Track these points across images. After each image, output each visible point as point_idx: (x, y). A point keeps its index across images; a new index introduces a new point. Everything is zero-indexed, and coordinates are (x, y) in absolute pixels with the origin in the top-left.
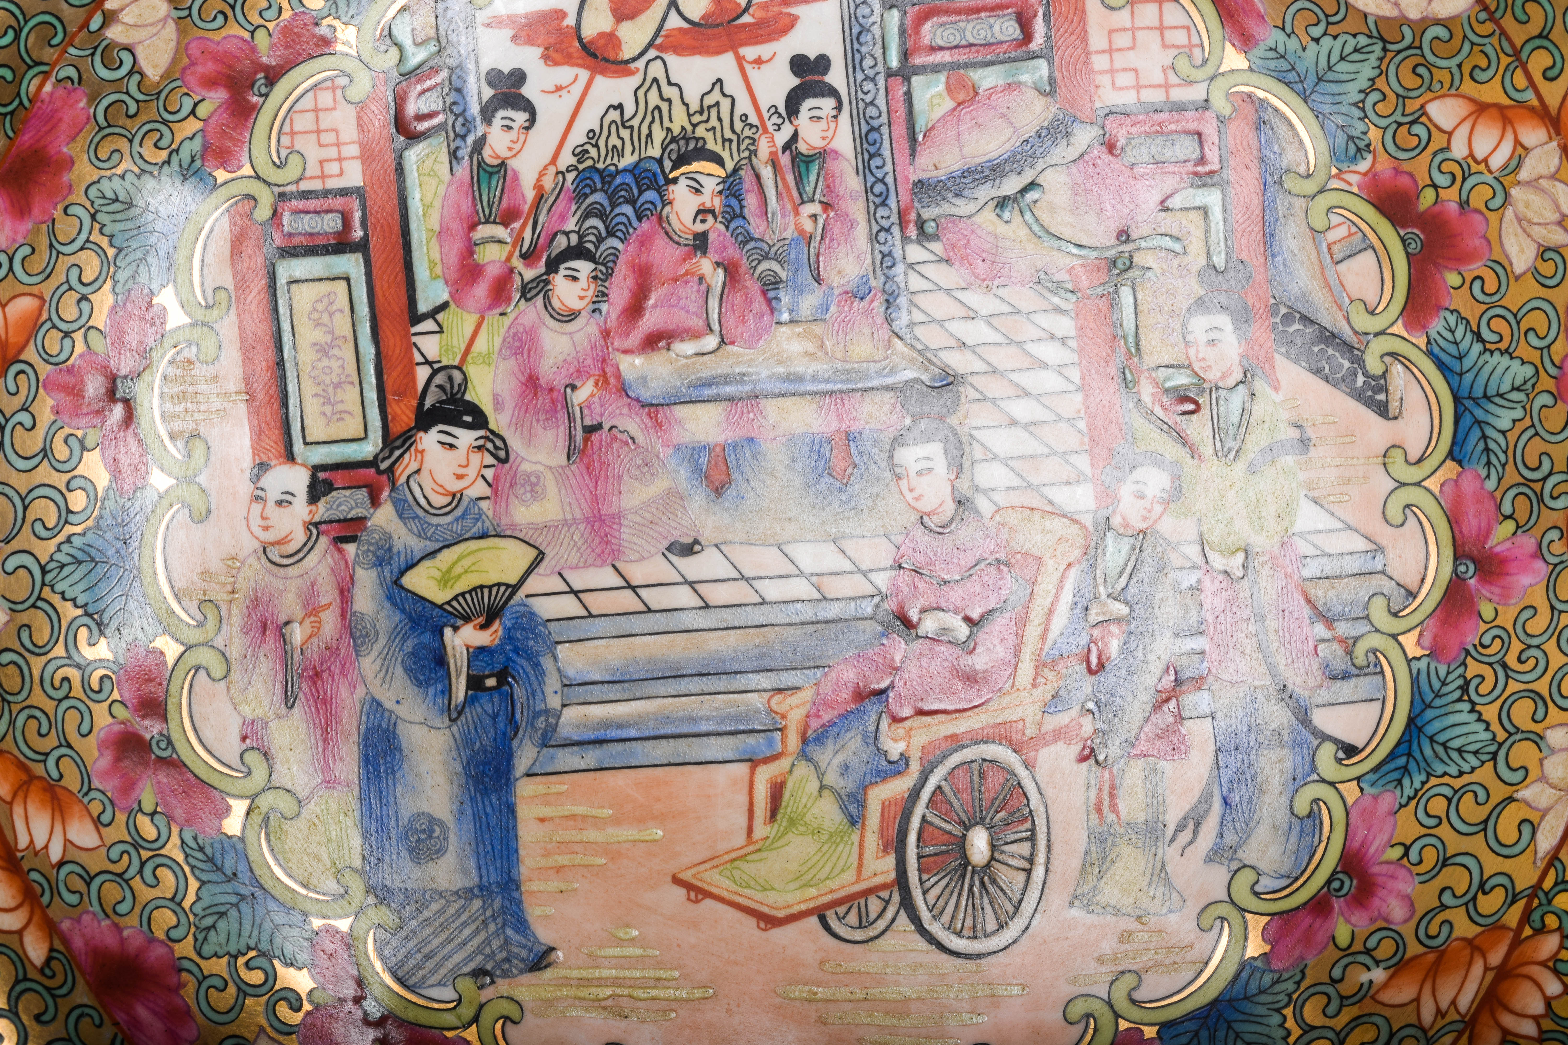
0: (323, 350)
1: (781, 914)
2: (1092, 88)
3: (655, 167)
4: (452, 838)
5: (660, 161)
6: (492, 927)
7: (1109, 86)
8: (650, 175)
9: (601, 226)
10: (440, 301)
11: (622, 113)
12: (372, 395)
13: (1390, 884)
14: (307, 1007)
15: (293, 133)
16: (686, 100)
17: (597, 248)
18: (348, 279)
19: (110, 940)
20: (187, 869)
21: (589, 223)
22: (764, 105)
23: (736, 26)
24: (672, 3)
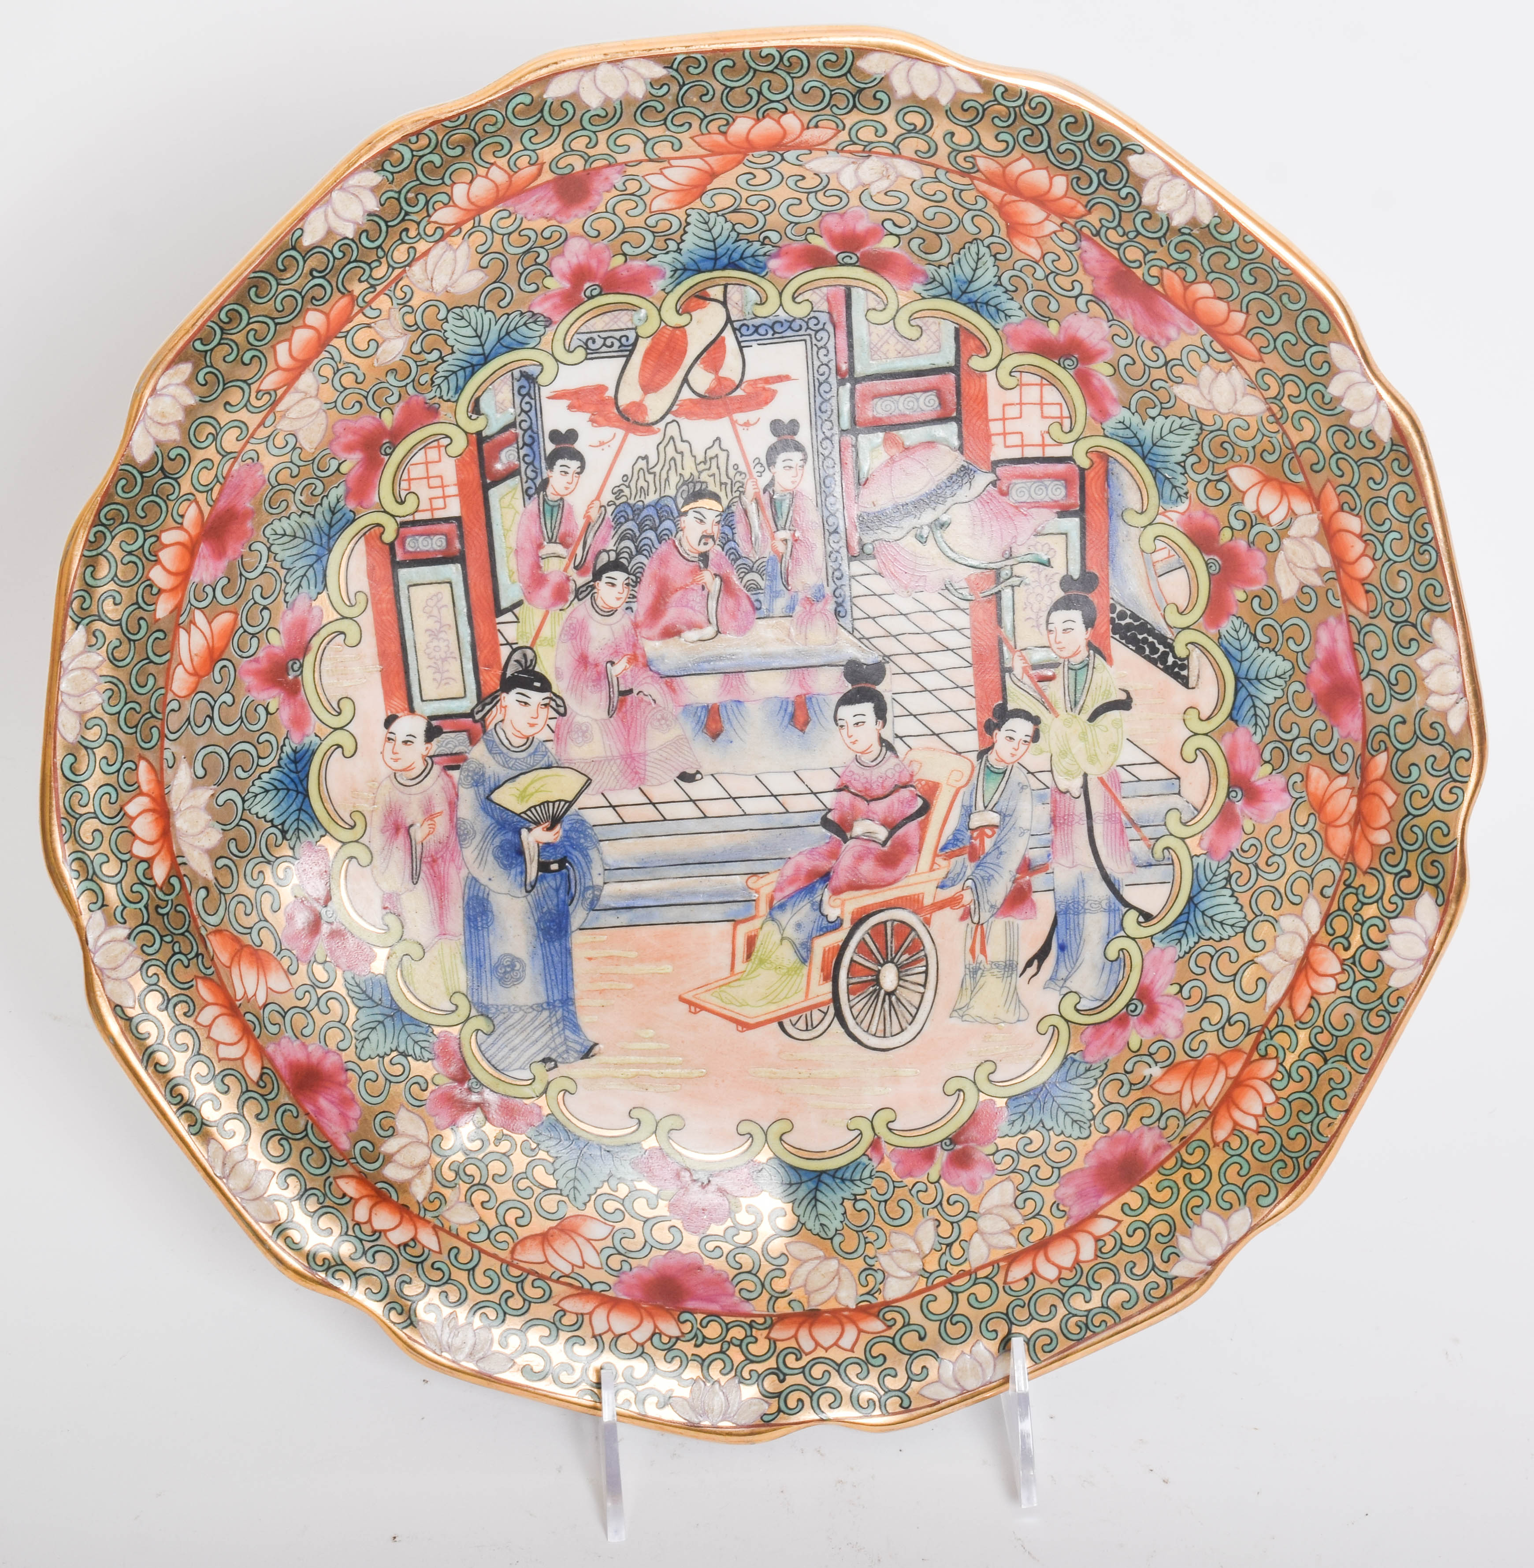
0: (434, 634)
1: (752, 1021)
2: (989, 445)
4: (528, 971)
5: (675, 499)
6: (556, 1030)
7: (1001, 445)
8: (667, 509)
9: (632, 547)
10: (516, 600)
11: (647, 462)
12: (469, 666)
13: (1168, 1010)
14: (431, 1087)
15: (409, 480)
16: (694, 453)
18: (450, 583)
19: (300, 1056)
20: (349, 1000)
21: (623, 544)
22: (750, 459)
23: (731, 399)
24: (685, 380)
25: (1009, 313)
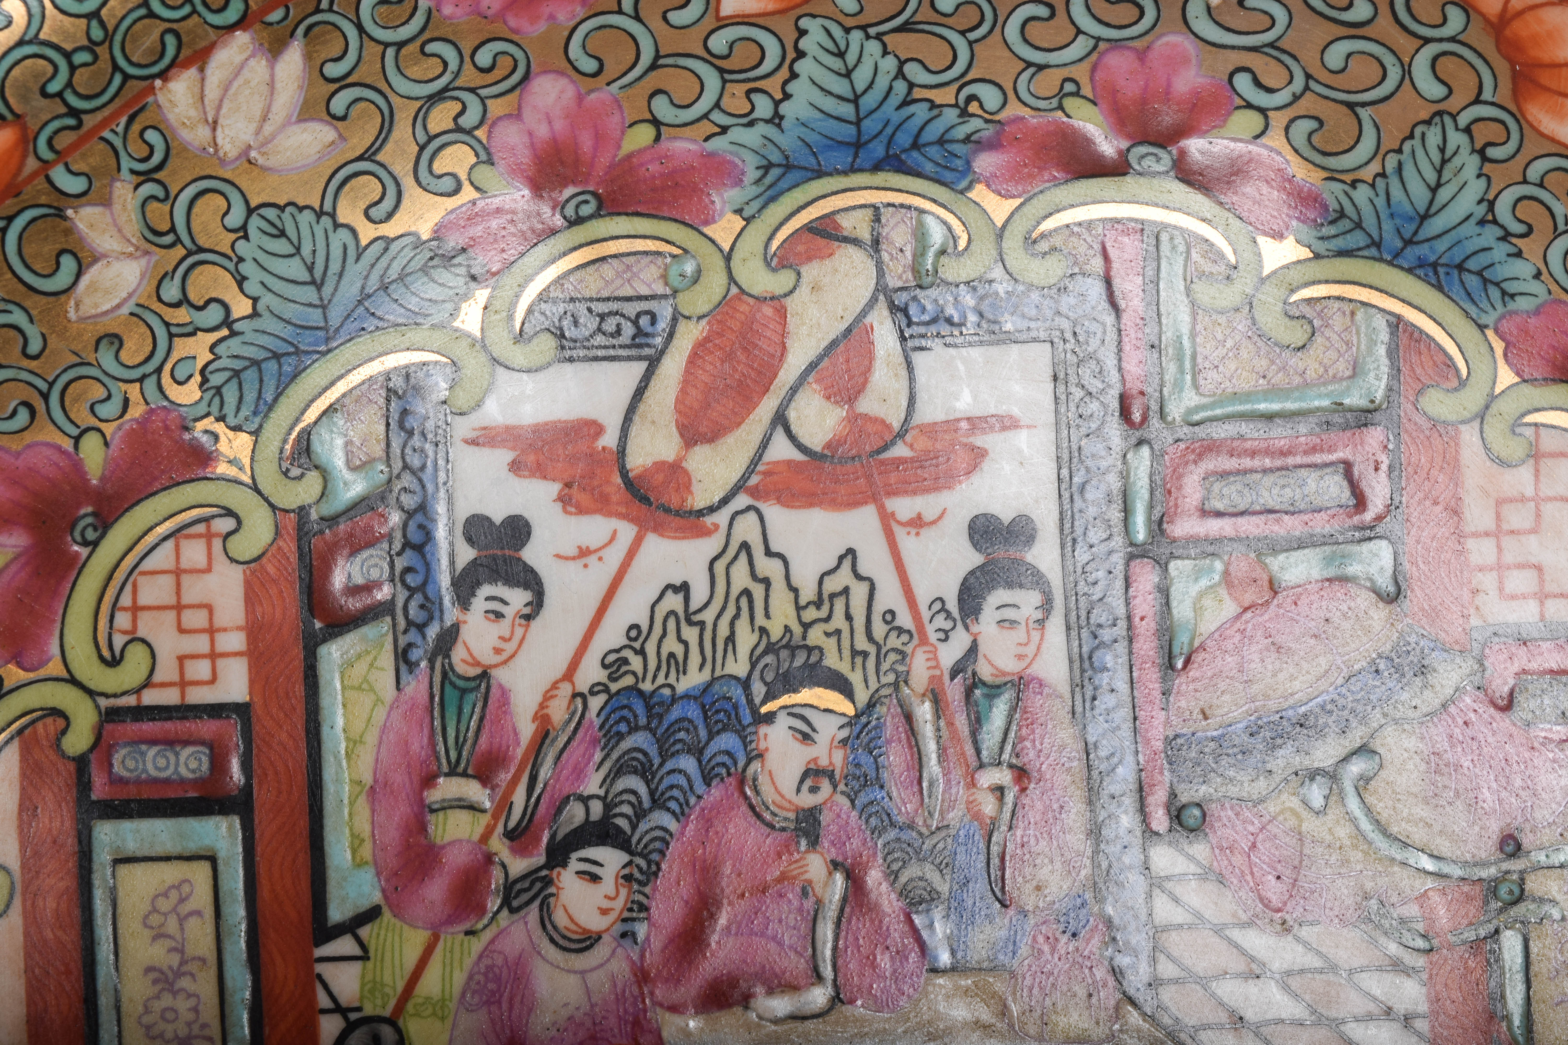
0: (165, 980)
2: (1466, 595)
3: (737, 693)
5: (746, 684)
7: (1493, 593)
8: (728, 706)
9: (643, 790)
10: (365, 904)
11: (687, 599)
15: (136, 609)
16: (794, 583)
17: (634, 827)
18: (213, 860)
21: (623, 783)
22: (923, 598)
23: (883, 463)
24: (780, 420)
25: (1511, 287)
